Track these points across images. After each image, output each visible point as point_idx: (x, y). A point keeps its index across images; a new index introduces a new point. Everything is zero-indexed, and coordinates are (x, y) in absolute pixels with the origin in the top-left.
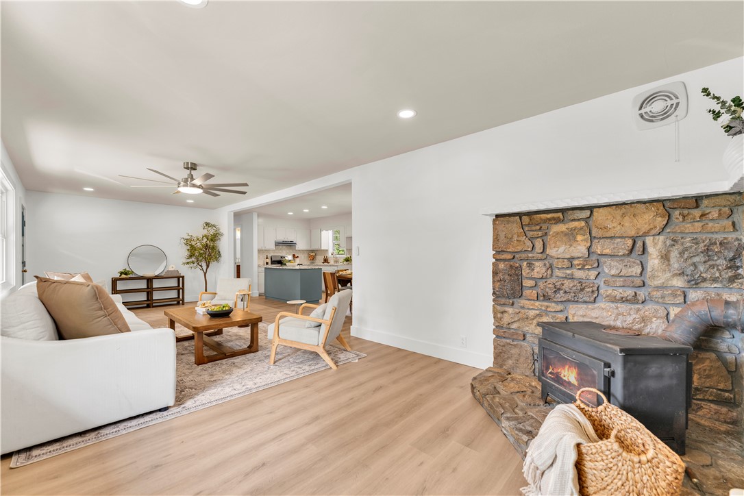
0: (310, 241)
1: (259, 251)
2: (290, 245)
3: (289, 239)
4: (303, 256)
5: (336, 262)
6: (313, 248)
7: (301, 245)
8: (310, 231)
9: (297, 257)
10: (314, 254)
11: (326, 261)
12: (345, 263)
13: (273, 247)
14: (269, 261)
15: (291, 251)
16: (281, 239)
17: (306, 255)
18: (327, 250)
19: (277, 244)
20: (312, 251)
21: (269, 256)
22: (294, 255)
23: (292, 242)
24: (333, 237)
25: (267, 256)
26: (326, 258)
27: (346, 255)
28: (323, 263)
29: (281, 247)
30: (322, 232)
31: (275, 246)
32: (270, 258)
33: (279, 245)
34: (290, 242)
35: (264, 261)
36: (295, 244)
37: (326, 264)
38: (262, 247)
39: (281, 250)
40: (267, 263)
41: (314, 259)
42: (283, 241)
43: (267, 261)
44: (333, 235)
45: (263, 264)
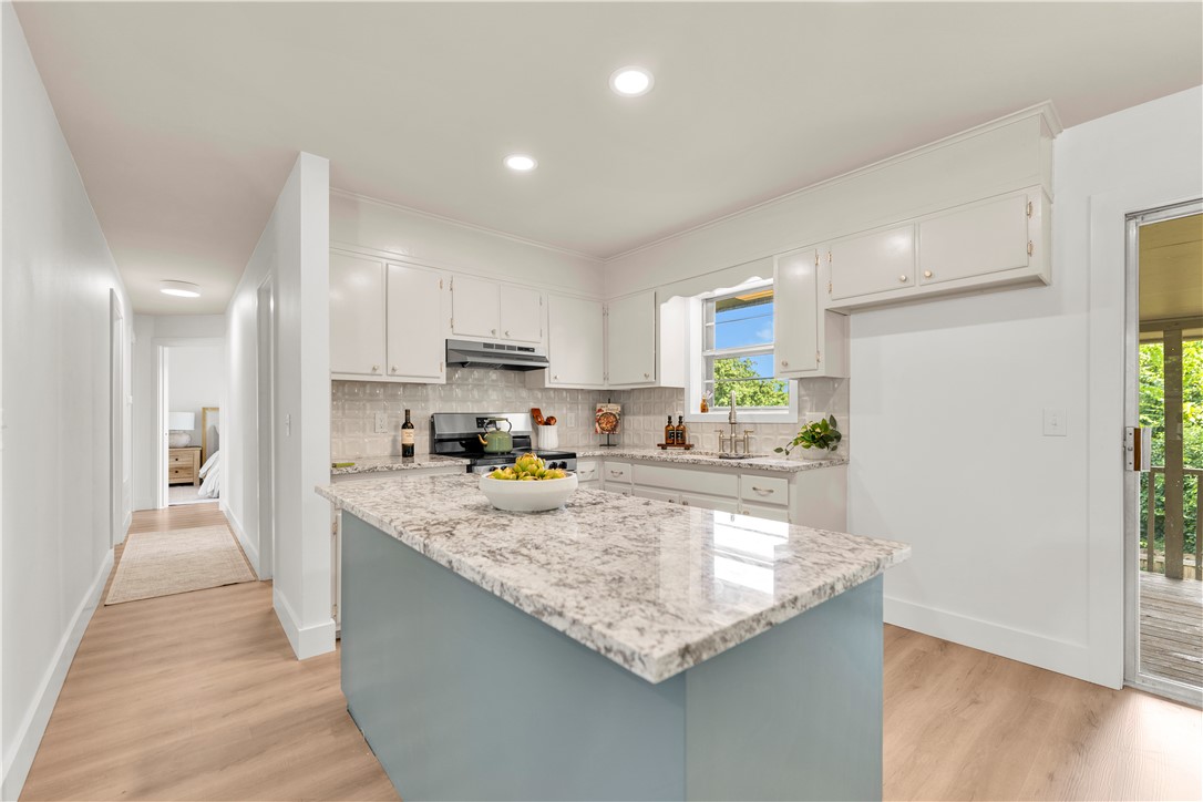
0: (604, 349)
1: (346, 390)
2: (520, 366)
3: (515, 334)
4: (571, 415)
6: (618, 381)
7: (569, 368)
8: (605, 314)
9: (549, 422)
10: (614, 408)
11: (676, 437)
13: (436, 371)
14: (420, 439)
15: (524, 393)
16: (477, 330)
17: (583, 412)
18: (680, 391)
19: (460, 359)
20: (609, 396)
21: (420, 416)
22: (535, 413)
23: (527, 349)
24: (706, 330)
25: (407, 412)
26: (675, 423)
27: (800, 411)
28: (663, 447)
29: (477, 373)
30: (663, 307)
31: (448, 365)
32: (428, 426)
33: (470, 359)
34: (520, 349)
35: (394, 441)
36: (542, 359)
37: (674, 453)
38: (360, 370)
39: (478, 385)
40: (408, 451)
41: (618, 429)
42: (486, 345)
43: (409, 441)
44: (707, 318)
45: (388, 451)
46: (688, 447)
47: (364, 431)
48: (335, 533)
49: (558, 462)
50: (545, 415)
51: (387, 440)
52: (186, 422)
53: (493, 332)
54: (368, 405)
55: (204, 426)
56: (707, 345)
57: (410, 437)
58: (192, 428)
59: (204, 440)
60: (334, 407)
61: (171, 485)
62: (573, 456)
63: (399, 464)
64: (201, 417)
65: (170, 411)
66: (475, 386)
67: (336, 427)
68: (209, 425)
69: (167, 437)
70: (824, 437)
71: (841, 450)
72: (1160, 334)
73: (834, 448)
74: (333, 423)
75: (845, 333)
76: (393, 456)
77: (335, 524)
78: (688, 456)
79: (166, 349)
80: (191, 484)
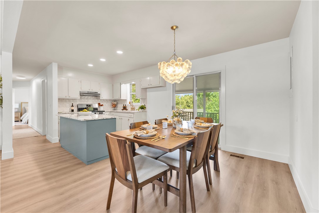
0: (113, 93)
1: (60, 100)
2: (96, 95)
3: (94, 90)
4: (107, 104)
5: (133, 109)
6: (115, 98)
7: (105, 95)
8: (113, 86)
9: (102, 105)
10: (115, 103)
11: (125, 108)
12: (140, 110)
13: (78, 96)
14: (75, 109)
15: (96, 100)
16: (86, 89)
17: (109, 104)
18: (126, 100)
19: (82, 94)
20: (115, 101)
21: (75, 104)
22: (99, 104)
23: (96, 92)
24: (131, 89)
25: (72, 104)
26: (125, 106)
27: (141, 104)
28: (123, 110)
29: (86, 97)
30: (122, 85)
31: (80, 95)
32: (77, 106)
33: (84, 95)
34: (95, 92)
35: (70, 109)
36: (100, 94)
37: (124, 111)
38: (63, 96)
39: (87, 99)
40: (73, 111)
41: (116, 107)
42: (88, 92)
43: (73, 109)
44: (131, 87)
45: (69, 111)
46: (127, 110)
47: (64, 107)
48: (59, 123)
49: (101, 112)
50: (101, 104)
51: (69, 109)
52: (17, 106)
53: (89, 90)
54: (65, 103)
55: (21, 107)
56: (131, 92)
57: (73, 108)
58: (18, 107)
59: (21, 111)
60: (59, 103)
61: (15, 121)
62: (104, 111)
63: (71, 112)
64: (21, 105)
65: (15, 103)
66: (86, 99)
67: (59, 107)
68: (23, 106)
69: (14, 110)
70: (142, 108)
71: (146, 110)
72: (203, 91)
73: (145, 109)
74: (58, 106)
75: (146, 92)
76: (70, 112)
77: (59, 122)
78: (127, 111)
79: (14, 89)
80: (18, 121)
